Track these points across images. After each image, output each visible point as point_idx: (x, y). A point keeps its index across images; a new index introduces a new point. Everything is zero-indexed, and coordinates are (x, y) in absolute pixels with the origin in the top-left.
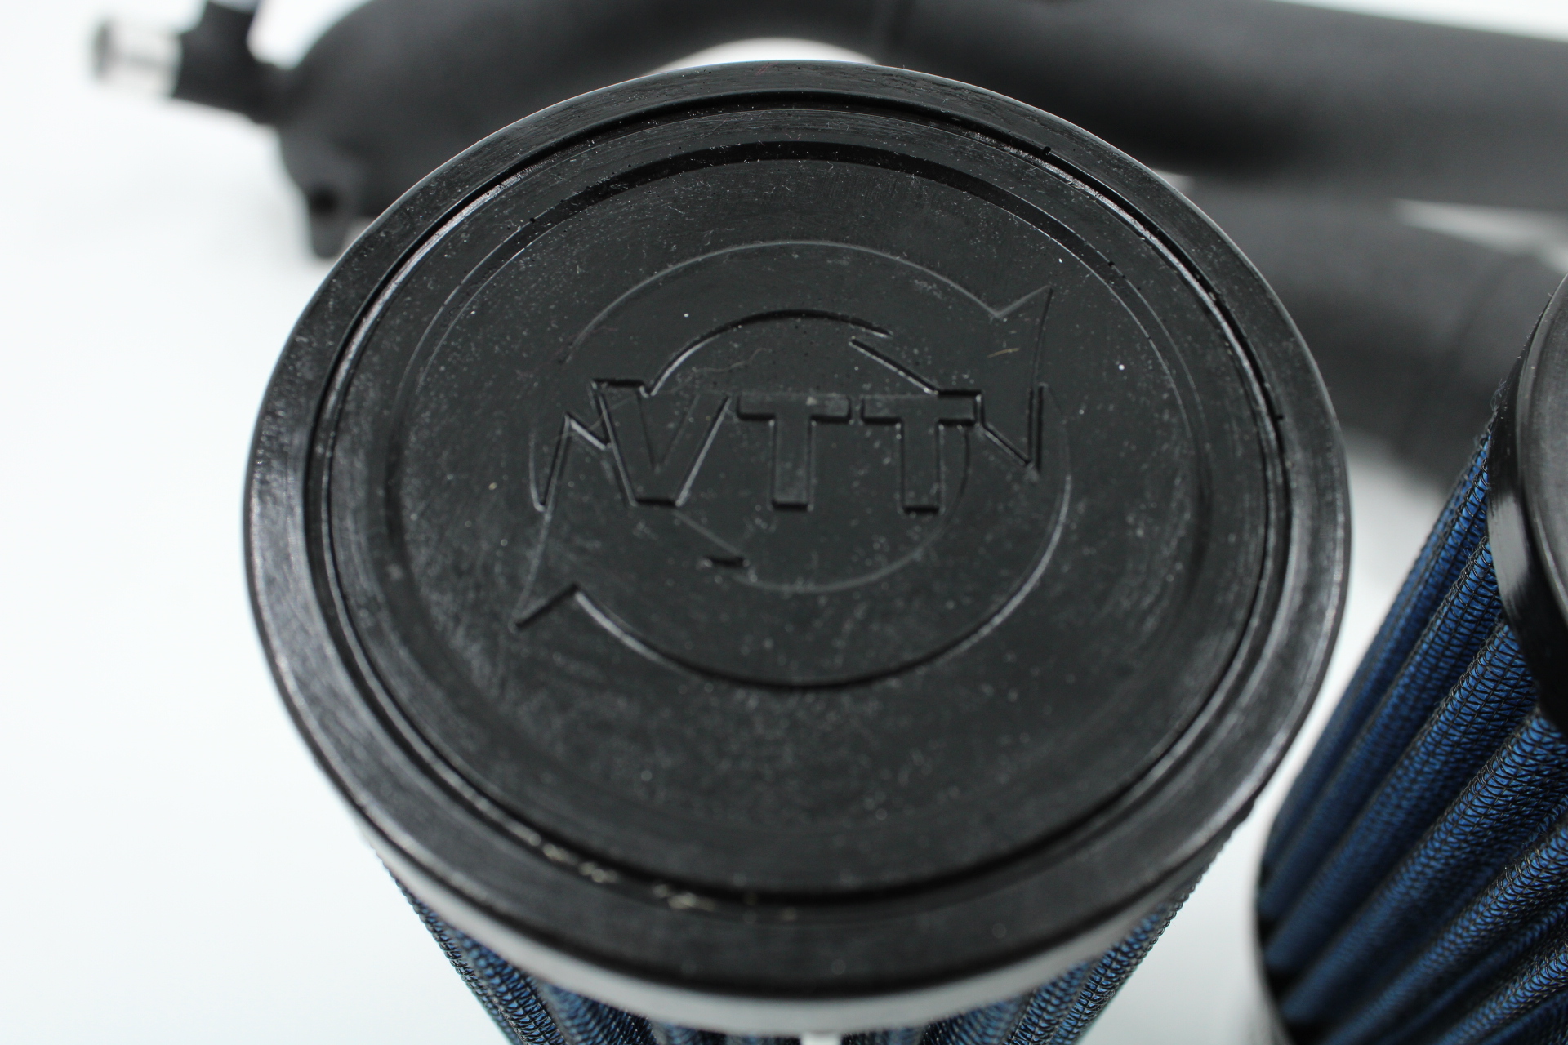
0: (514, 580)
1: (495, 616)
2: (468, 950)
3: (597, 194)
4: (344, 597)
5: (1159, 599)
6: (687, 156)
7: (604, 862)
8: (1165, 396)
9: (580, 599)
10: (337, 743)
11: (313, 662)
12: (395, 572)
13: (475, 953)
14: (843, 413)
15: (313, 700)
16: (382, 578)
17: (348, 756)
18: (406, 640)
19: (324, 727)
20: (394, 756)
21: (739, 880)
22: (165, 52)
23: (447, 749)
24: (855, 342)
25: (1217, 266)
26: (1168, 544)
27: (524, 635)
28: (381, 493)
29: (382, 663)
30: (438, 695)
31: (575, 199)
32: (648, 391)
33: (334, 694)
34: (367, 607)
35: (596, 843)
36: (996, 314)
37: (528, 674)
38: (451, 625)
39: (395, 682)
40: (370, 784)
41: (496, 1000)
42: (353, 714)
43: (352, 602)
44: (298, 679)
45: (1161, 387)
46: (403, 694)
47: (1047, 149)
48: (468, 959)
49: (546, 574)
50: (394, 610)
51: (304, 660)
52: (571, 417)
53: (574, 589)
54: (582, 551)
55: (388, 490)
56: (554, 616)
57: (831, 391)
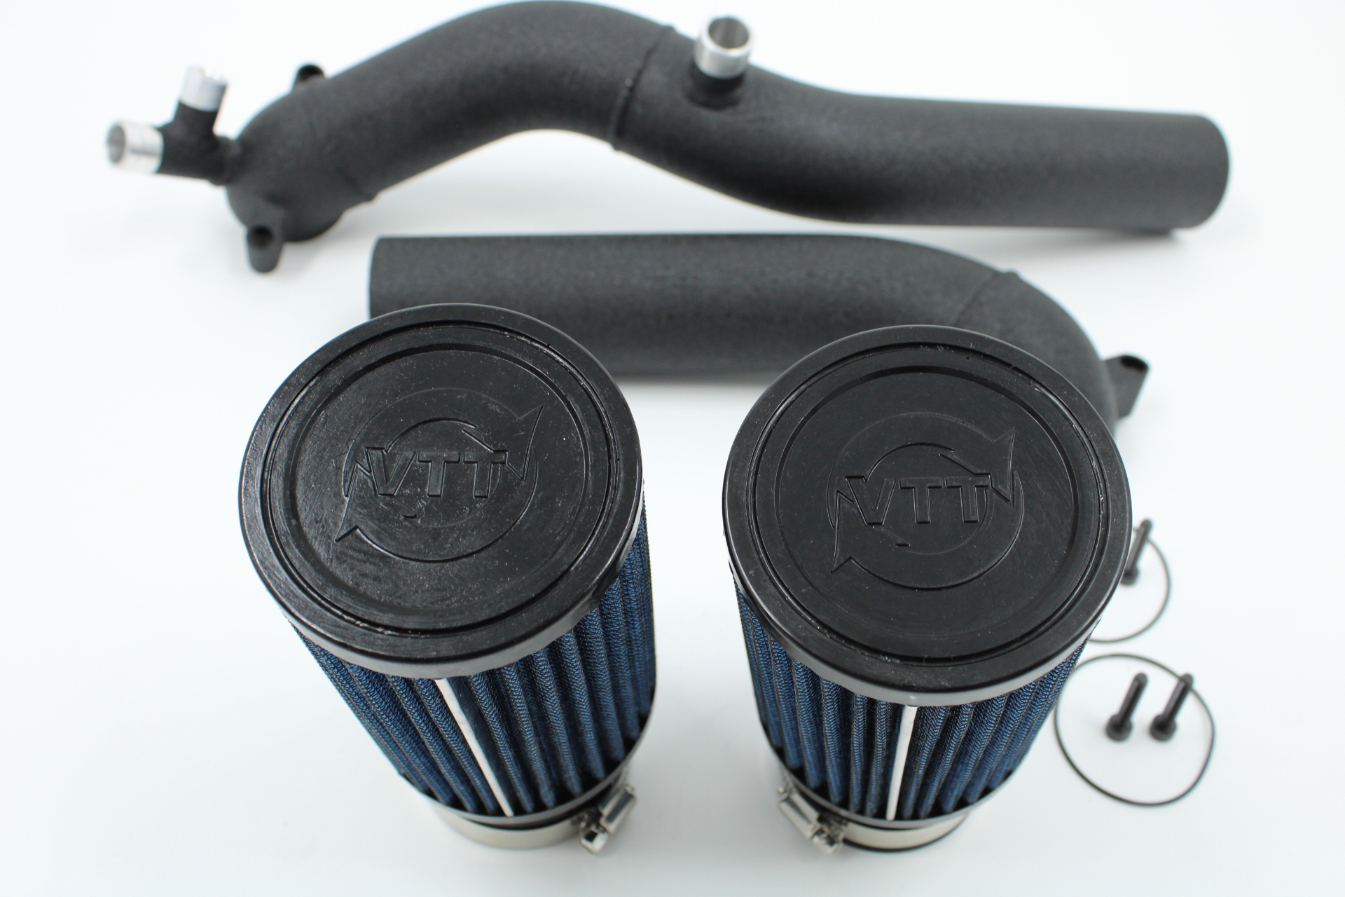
0: (336, 524)
1: (329, 537)
2: (323, 656)
3: (370, 368)
4: (276, 532)
5: (562, 529)
6: (406, 350)
7: (363, 621)
8: (579, 451)
9: (358, 530)
10: (275, 582)
11: (266, 555)
12: (294, 522)
13: (326, 657)
14: (457, 460)
15: (266, 568)
16: (290, 525)
17: (278, 586)
18: (298, 546)
19: (270, 577)
20: (294, 587)
21: (406, 626)
22: (156, 141)
23: (311, 584)
24: (464, 430)
25: (607, 396)
26: (570, 509)
27: (339, 544)
28: (288, 493)
29: (290, 554)
30: (309, 566)
31: (361, 371)
32: (386, 452)
33: (273, 566)
34: (284, 535)
35: (360, 614)
36: (520, 418)
37: (340, 558)
38: (314, 541)
39: (294, 561)
40: (286, 596)
41: (349, 696)
42: (280, 572)
43: (279, 533)
44: (260, 561)
45: (578, 447)
46: (297, 565)
47: (549, 345)
48: (323, 660)
49: (348, 520)
50: (293, 536)
51: (262, 554)
52: (358, 462)
53: (357, 527)
54: (360, 513)
55: (291, 492)
56: (349, 537)
57: (453, 450)
